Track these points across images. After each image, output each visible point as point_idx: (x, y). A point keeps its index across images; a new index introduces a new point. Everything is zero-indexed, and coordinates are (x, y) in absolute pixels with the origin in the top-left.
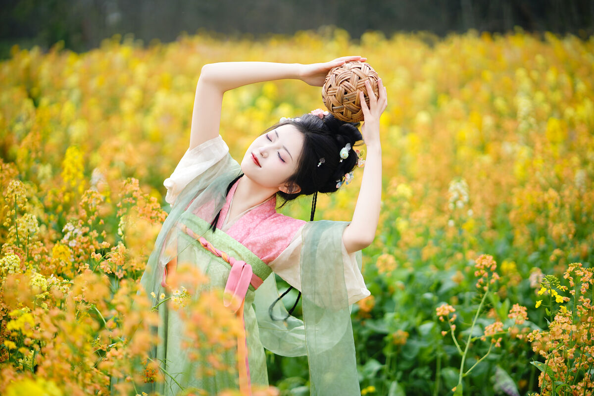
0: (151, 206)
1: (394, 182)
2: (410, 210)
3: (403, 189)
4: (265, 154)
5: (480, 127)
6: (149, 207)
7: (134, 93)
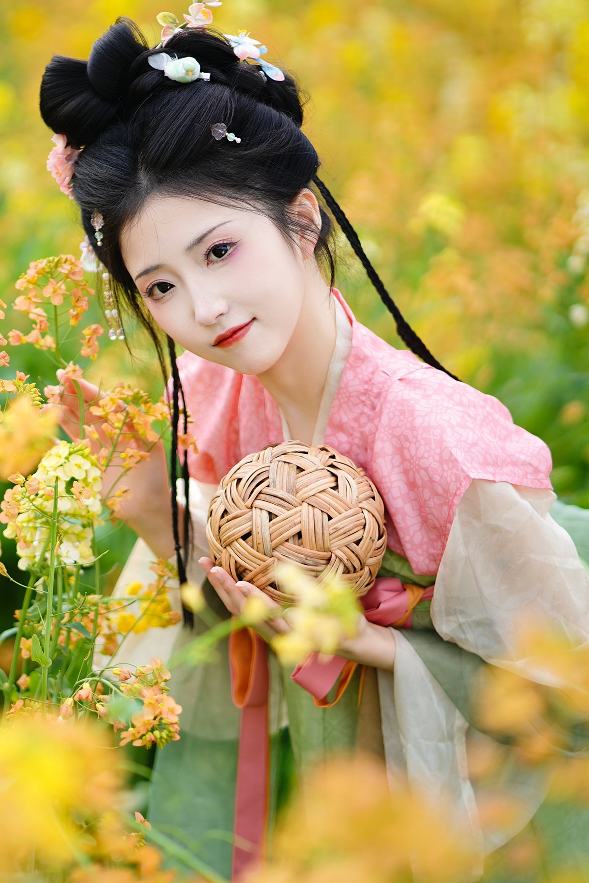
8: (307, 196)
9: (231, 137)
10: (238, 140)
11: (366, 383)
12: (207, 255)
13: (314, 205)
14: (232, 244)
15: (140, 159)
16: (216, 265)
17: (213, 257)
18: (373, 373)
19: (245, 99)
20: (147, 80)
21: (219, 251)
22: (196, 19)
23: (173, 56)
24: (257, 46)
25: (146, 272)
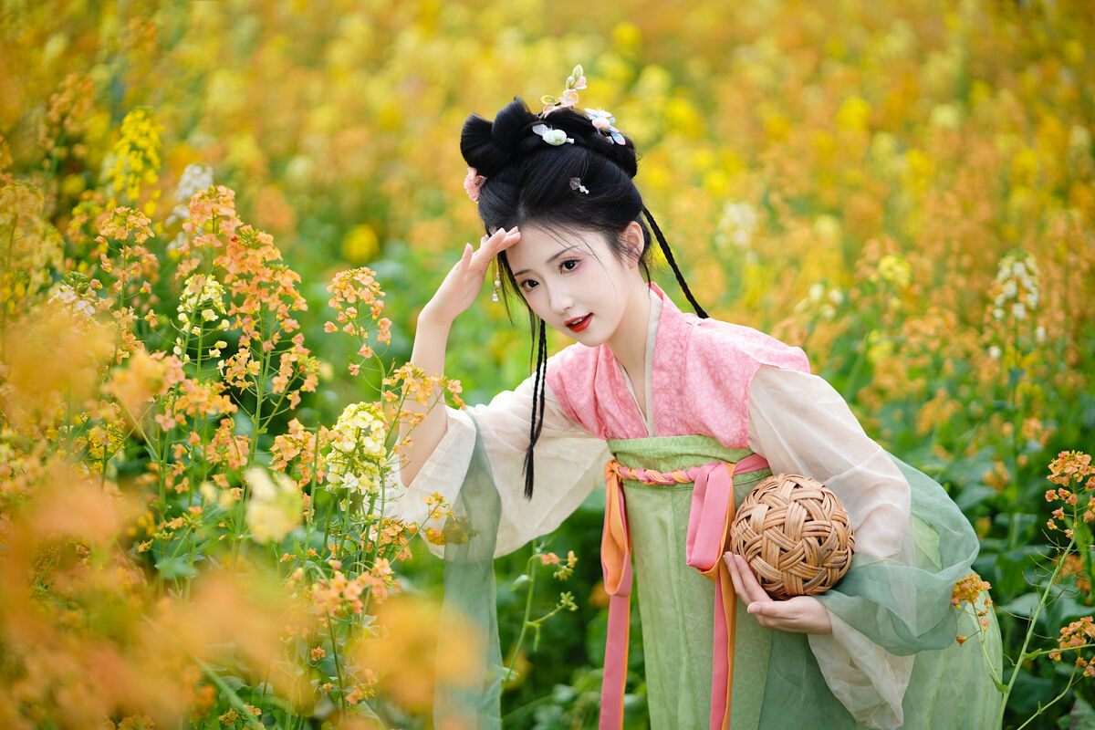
0: (260, 254)
1: (872, 248)
2: (902, 316)
3: (894, 267)
5: (1062, 149)
6: (254, 257)
7: (356, 28)
8: (635, 226)
9: (583, 189)
10: (587, 192)
11: (676, 331)
12: (561, 267)
13: (639, 232)
14: (578, 261)
15: (521, 196)
16: (566, 275)
17: (565, 268)
18: (680, 324)
19: (598, 157)
20: (531, 142)
21: (569, 264)
22: (567, 101)
24: (608, 118)
25: (521, 273)
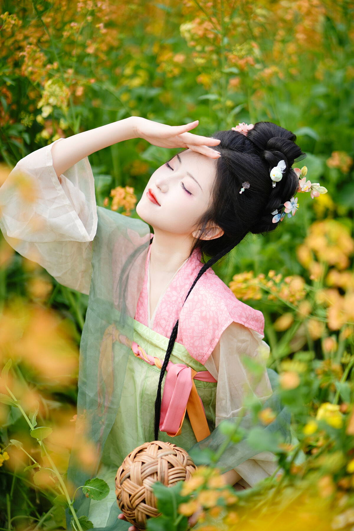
4: (163, 188)
9: (243, 190)
23: (284, 171)
